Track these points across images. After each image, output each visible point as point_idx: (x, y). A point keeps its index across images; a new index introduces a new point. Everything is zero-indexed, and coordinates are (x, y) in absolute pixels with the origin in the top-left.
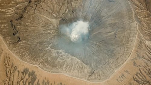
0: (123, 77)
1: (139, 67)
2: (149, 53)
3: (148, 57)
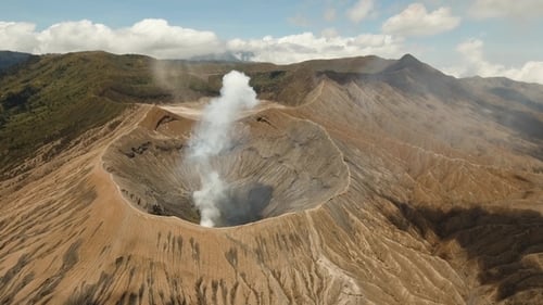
0: (177, 245)
1: (241, 279)
2: (307, 283)
3: (289, 285)
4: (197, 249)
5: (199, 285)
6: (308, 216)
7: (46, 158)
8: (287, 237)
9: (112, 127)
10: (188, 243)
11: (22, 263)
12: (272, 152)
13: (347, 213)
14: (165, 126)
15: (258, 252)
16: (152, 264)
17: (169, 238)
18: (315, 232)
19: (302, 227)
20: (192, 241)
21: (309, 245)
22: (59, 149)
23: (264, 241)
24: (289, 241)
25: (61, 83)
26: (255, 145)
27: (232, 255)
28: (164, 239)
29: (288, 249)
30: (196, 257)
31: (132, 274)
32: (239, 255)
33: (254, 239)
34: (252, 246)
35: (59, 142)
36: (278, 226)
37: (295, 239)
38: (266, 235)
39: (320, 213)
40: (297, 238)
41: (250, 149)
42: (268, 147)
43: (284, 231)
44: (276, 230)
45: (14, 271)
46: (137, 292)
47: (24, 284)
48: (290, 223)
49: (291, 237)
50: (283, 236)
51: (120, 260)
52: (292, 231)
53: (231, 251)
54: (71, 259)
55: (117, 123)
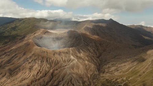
1: (55, 58)
2: (67, 60)
3: (64, 60)
6: (71, 49)
7: (20, 40)
9: (34, 34)
10: (46, 52)
11: (16, 55)
13: (79, 49)
14: (46, 34)
16: (39, 55)
17: (43, 51)
19: (69, 51)
21: (70, 54)
29: (65, 54)
31: (35, 56)
34: (58, 53)
44: (63, 51)
45: (14, 56)
46: (35, 59)
47: (16, 58)
52: (66, 51)
53: (54, 54)
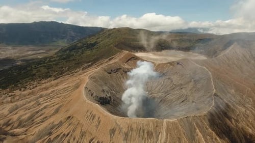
0: (92, 118)
4: (99, 123)
5: (92, 140)
6: (165, 123)
7: (83, 69)
8: (146, 132)
9: (110, 60)
10: (97, 119)
12: (180, 82)
13: (195, 129)
14: (131, 62)
15: (126, 134)
16: (79, 123)
17: (90, 114)
18: (165, 134)
19: (158, 128)
20: (99, 118)
21: (157, 140)
22: (89, 66)
23: (132, 129)
24: (146, 134)
25: (108, 40)
26: (172, 77)
27: (113, 131)
28: (88, 114)
29: (143, 139)
30: (97, 126)
31: (70, 125)
32: (116, 132)
33: (127, 126)
34: (124, 130)
35: (90, 64)
36: (143, 124)
37: (150, 134)
38: (134, 126)
39: (174, 123)
40: (152, 134)
41: (169, 79)
42: (178, 79)
43: (146, 127)
44: (141, 125)
46: (66, 133)
47: (41, 116)
48: (151, 124)
49: (148, 132)
50: (144, 130)
51: (69, 117)
52: (150, 129)
53: (113, 129)
54: (57, 111)
55: (112, 58)
